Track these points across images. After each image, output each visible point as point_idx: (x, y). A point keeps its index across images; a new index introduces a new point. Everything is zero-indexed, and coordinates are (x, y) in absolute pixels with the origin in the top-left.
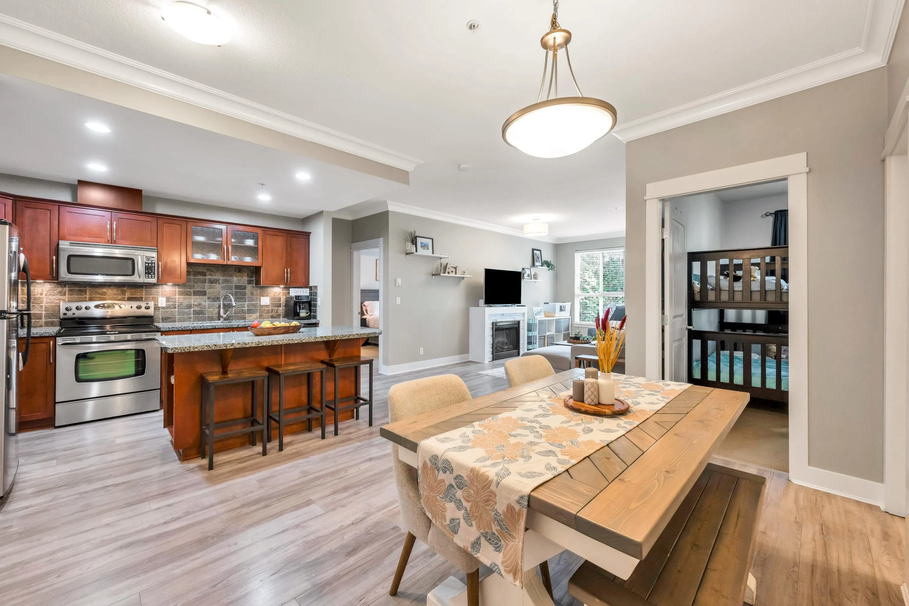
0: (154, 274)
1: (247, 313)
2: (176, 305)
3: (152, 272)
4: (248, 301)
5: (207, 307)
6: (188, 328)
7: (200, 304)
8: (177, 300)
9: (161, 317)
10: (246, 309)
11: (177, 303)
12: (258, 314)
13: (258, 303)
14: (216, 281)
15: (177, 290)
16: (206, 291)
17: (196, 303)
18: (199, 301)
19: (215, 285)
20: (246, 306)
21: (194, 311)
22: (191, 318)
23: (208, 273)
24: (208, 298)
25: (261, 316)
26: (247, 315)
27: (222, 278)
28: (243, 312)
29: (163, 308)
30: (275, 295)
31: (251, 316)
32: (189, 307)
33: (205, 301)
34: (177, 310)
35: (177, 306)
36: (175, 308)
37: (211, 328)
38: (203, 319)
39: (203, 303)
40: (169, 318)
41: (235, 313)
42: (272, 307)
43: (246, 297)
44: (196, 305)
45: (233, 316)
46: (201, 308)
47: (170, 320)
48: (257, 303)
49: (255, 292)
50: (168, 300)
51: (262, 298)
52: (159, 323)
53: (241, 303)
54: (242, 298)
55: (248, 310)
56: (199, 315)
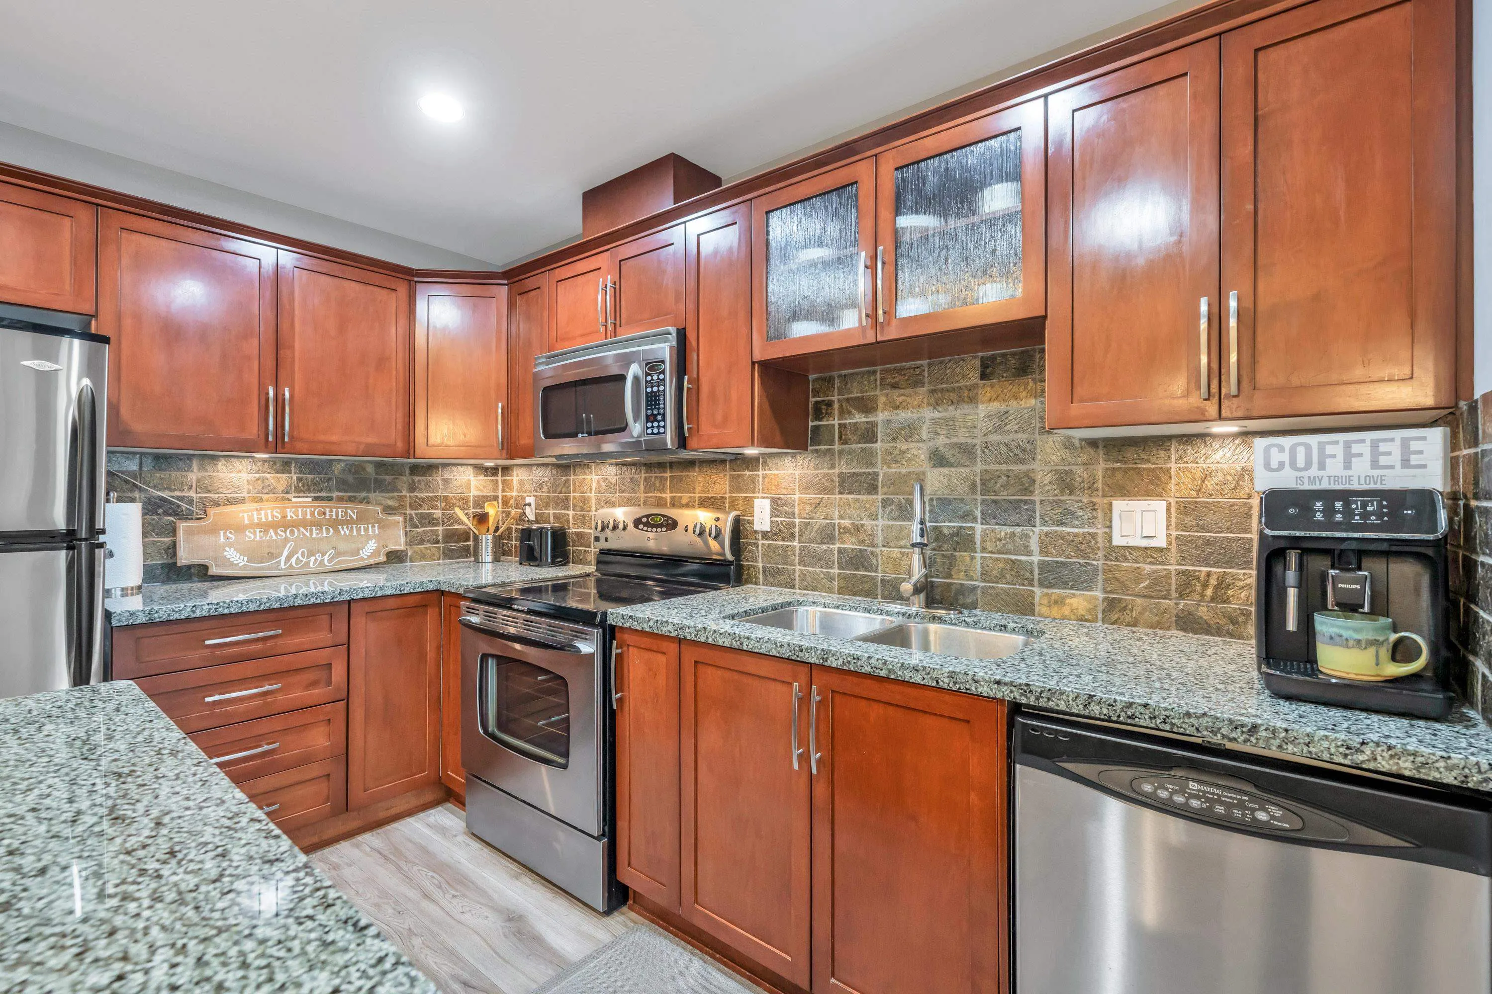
0: (664, 420)
1: (1041, 584)
2: (793, 525)
3: (659, 414)
4: (1045, 523)
5: (879, 540)
6: (664, 630)
7: (858, 528)
8: (797, 512)
9: (760, 565)
10: (1036, 558)
11: (797, 521)
12: (1098, 594)
13: (1100, 531)
14: (910, 431)
15: (797, 473)
16: (876, 474)
17: (847, 523)
18: (855, 513)
19: (904, 447)
20: (1034, 544)
21: (840, 551)
22: (831, 579)
23: (882, 400)
24: (885, 503)
25: (1111, 605)
26: (1038, 591)
27: (928, 414)
28: (1018, 571)
29: (765, 535)
30: (1209, 484)
31: (1060, 602)
32: (828, 536)
33: (874, 517)
34: (796, 543)
35: (797, 530)
36: (792, 537)
37: (727, 644)
38: (866, 587)
39: (868, 523)
40: (779, 572)
41: (985, 575)
42: (1183, 560)
43: (1037, 498)
44: (846, 531)
45: (975, 588)
46: (862, 542)
47: (781, 578)
48: (1093, 536)
49: (1079, 471)
50: (777, 505)
51: (1119, 505)
52: (756, 584)
53: (1009, 530)
54: (1016, 505)
55: (1043, 565)
56: (857, 569)
